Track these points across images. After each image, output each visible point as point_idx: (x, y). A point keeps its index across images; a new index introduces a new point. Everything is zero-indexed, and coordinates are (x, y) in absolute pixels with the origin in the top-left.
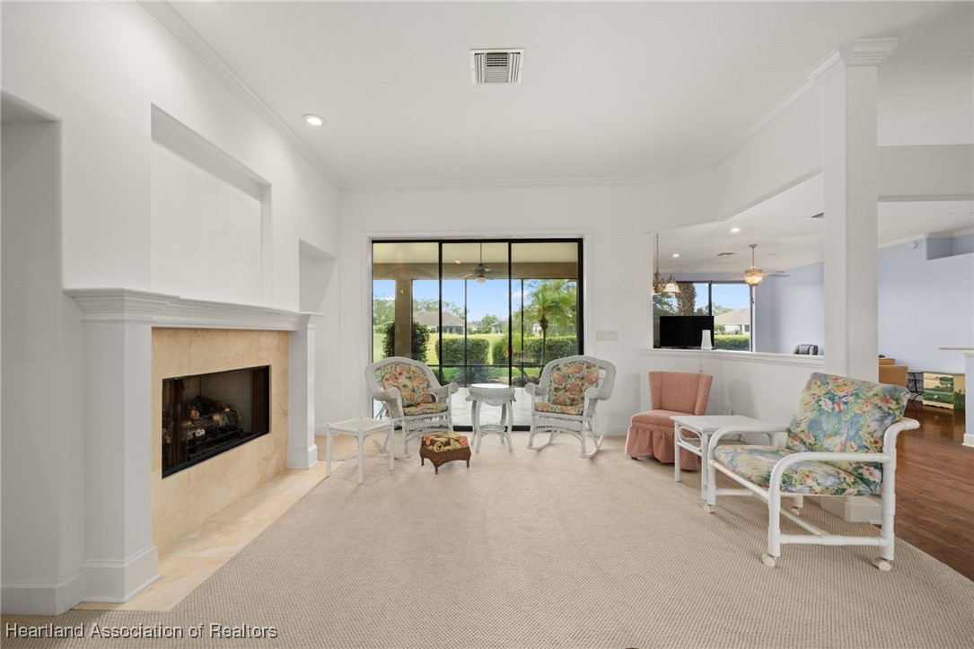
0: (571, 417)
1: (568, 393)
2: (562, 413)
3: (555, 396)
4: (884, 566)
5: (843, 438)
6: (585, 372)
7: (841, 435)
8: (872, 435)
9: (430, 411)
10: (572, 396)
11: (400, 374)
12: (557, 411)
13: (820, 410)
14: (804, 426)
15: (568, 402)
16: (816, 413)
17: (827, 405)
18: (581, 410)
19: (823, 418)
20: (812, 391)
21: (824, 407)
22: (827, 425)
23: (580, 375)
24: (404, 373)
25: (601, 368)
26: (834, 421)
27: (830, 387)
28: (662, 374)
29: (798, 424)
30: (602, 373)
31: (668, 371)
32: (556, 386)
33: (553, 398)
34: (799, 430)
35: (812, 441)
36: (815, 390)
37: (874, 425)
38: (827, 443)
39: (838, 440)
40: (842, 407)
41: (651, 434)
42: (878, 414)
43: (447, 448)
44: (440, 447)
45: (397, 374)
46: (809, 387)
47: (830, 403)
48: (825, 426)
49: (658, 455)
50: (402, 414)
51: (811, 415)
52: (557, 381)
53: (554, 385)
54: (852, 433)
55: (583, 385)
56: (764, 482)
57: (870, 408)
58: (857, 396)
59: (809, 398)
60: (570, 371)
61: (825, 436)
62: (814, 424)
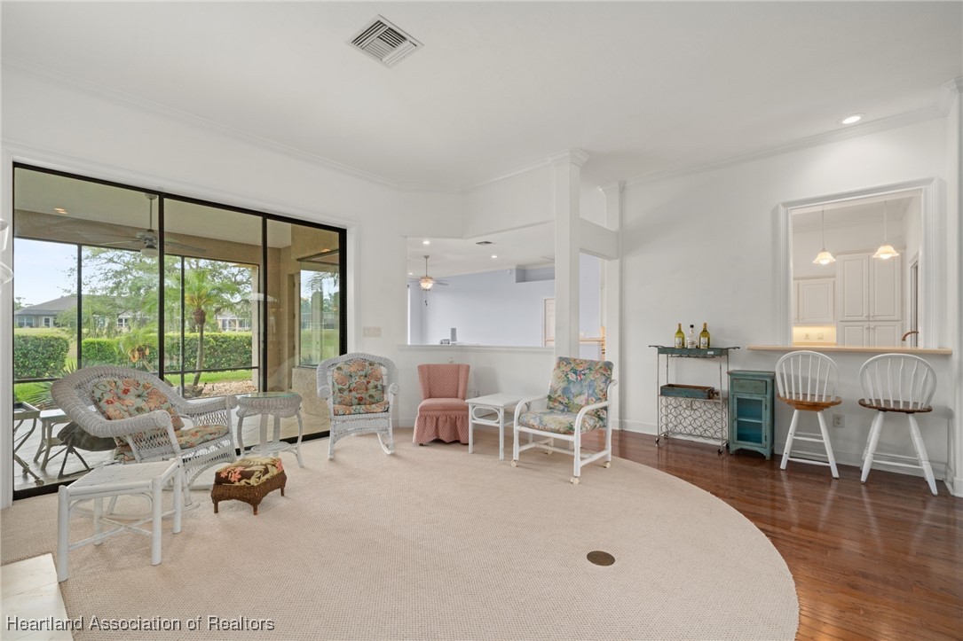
0: (378, 415)
1: (354, 393)
2: (367, 413)
3: (341, 397)
4: (608, 465)
5: (586, 395)
6: (368, 369)
7: (584, 394)
8: (602, 391)
9: (213, 436)
10: (359, 396)
11: (126, 392)
12: (361, 411)
13: (568, 380)
14: (559, 392)
15: (356, 401)
16: (566, 383)
17: (572, 377)
18: (387, 406)
19: (571, 386)
20: (562, 369)
21: (570, 378)
22: (574, 389)
23: (363, 373)
24: (132, 389)
25: (381, 364)
26: (578, 386)
27: (573, 365)
28: (428, 366)
29: (556, 392)
30: (383, 370)
31: (434, 363)
32: (340, 386)
33: (339, 400)
34: (557, 395)
35: (566, 401)
36: (563, 368)
37: (603, 385)
38: (578, 400)
39: (583, 398)
40: (582, 377)
41: (437, 420)
42: (604, 379)
43: (267, 476)
44: (259, 478)
45: (120, 392)
46: (559, 367)
47: (574, 375)
48: (573, 390)
49: (443, 437)
50: (177, 448)
51: (563, 385)
52: (339, 381)
53: (337, 387)
54: (591, 392)
55: (368, 383)
56: (570, 431)
57: (599, 375)
58: (590, 369)
59: (560, 374)
60: (352, 369)
61: (574, 396)
62: (566, 390)
